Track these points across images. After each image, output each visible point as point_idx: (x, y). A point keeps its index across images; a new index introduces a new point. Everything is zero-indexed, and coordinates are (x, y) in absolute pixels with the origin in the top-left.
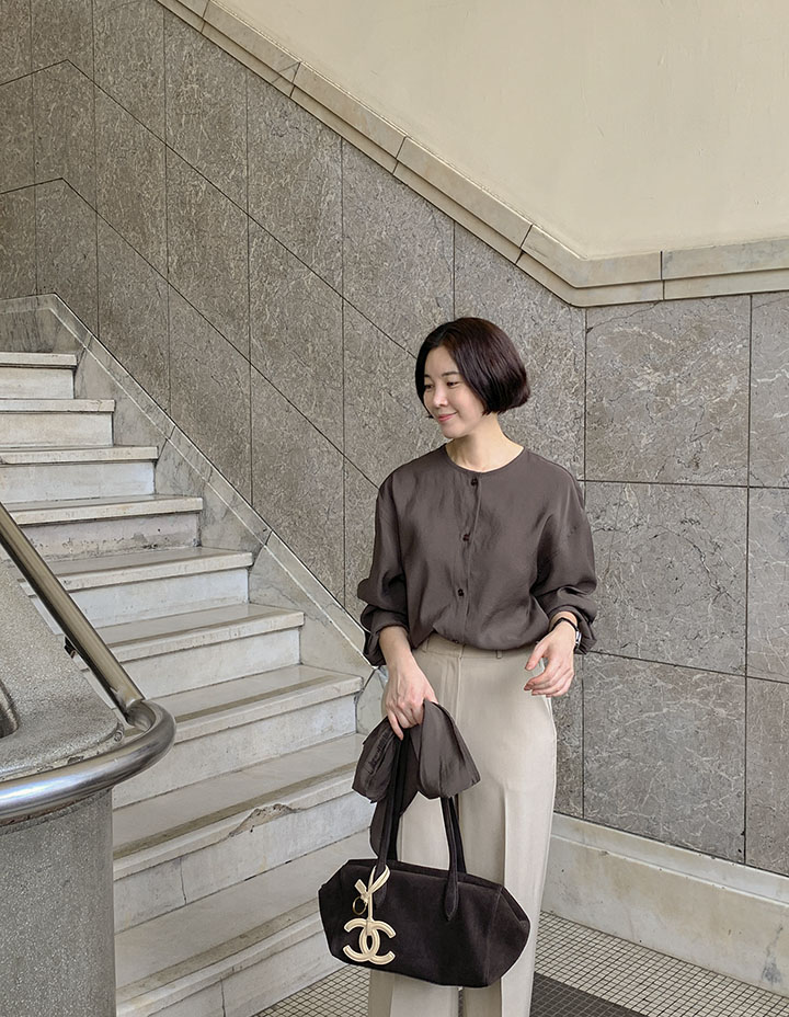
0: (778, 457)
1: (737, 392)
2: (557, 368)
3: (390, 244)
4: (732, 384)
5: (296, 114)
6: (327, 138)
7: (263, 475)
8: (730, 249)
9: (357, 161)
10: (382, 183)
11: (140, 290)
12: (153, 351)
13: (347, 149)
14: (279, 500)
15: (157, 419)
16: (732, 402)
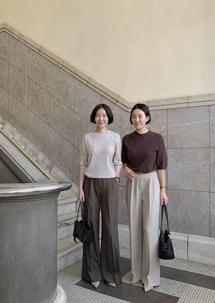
0: (174, 142)
1: (165, 129)
2: (125, 125)
3: (86, 100)
4: (164, 127)
5: (63, 71)
6: (71, 77)
7: (52, 151)
8: (163, 100)
9: (78, 82)
10: (84, 87)
11: (21, 110)
12: (23, 124)
13: (75, 80)
14: (56, 157)
15: (24, 139)
16: (163, 131)
